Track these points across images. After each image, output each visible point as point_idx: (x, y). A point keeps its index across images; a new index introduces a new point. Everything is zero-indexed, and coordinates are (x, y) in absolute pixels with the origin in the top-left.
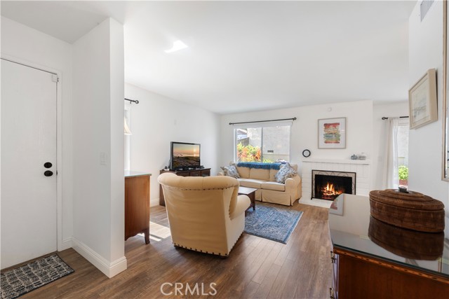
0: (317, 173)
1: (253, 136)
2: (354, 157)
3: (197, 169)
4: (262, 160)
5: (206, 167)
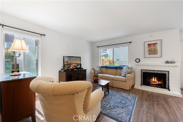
0: (144, 71)
1: (110, 53)
2: (167, 62)
3: (79, 70)
4: (113, 64)
5: (84, 69)
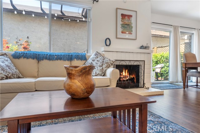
0: (118, 63)
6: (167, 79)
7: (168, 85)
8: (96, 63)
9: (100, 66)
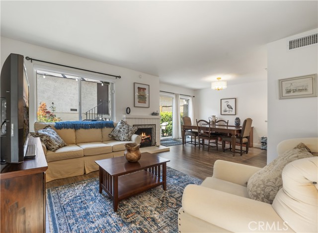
2: (154, 114)
6: (171, 135)
7: (172, 141)
8: (123, 131)
9: (126, 133)
